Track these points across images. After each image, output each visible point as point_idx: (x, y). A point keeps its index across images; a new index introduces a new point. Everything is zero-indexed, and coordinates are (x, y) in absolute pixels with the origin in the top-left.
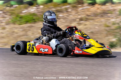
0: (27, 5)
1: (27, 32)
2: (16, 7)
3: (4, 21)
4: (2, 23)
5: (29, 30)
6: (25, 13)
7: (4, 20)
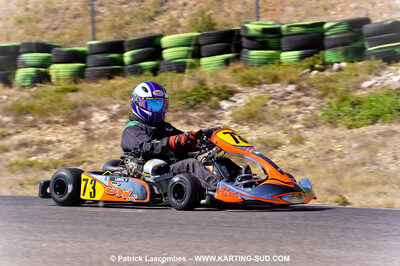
0: (378, 63)
1: (375, 151)
2: (340, 69)
3: (300, 117)
4: (293, 122)
5: (384, 145)
6: (370, 87)
7: (298, 113)
